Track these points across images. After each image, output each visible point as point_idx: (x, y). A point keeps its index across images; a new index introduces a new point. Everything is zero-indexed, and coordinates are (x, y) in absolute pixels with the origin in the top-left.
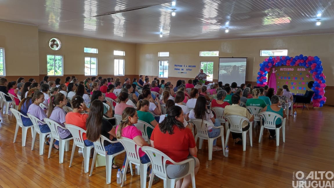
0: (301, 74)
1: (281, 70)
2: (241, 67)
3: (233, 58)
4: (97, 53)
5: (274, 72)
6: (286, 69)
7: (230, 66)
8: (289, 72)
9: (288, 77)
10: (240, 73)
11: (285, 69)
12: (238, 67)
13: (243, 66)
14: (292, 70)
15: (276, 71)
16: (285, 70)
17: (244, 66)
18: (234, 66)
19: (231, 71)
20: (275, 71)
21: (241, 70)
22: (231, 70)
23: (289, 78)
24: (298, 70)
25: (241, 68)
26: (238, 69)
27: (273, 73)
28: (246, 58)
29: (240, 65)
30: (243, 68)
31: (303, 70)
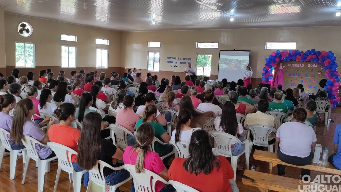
1: (289, 66)
2: (244, 61)
3: (235, 50)
4: (76, 41)
5: (281, 68)
6: (295, 65)
7: (232, 60)
8: (298, 69)
9: (297, 74)
10: (242, 68)
11: (294, 64)
12: (240, 61)
14: (303, 66)
15: (284, 67)
16: (294, 66)
18: (236, 60)
19: (232, 66)
20: (283, 66)
22: (232, 64)
23: (299, 75)
24: (309, 66)
25: (243, 63)
26: (240, 64)
27: (280, 69)
28: (250, 51)
29: (242, 60)
30: (245, 63)
31: (315, 66)
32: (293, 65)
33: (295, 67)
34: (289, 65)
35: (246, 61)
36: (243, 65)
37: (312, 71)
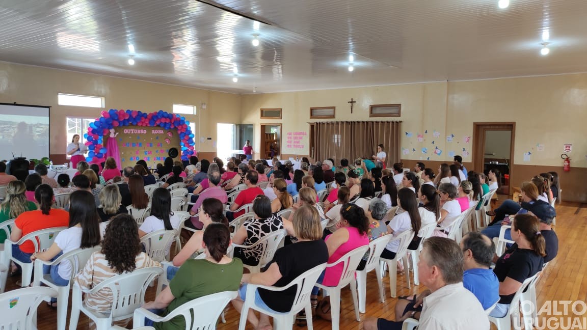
1: (125, 132)
2: (37, 126)
3: (15, 104)
5: (112, 135)
6: (134, 131)
8: (139, 136)
9: (137, 144)
10: (36, 138)
11: (132, 130)
12: (31, 126)
13: (41, 124)
14: (145, 132)
15: (117, 134)
16: (132, 133)
18: (21, 123)
19: (13, 135)
20: (115, 133)
21: (37, 134)
22: (14, 131)
23: (140, 145)
24: (153, 132)
25: (38, 129)
26: (31, 130)
27: (112, 138)
28: (49, 107)
30: (41, 129)
31: (161, 132)
32: (131, 132)
33: (134, 133)
34: (125, 130)
35: (43, 126)
36: (38, 132)
37: (157, 138)
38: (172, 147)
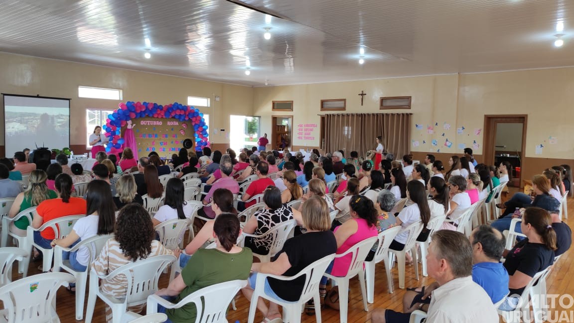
0: (172, 129)
1: (142, 124)
2: (59, 117)
3: (38, 97)
5: (129, 127)
6: (150, 123)
7: (35, 115)
8: (154, 127)
9: (153, 135)
11: (148, 122)
12: (53, 117)
13: (62, 115)
14: (160, 123)
15: (134, 125)
16: (149, 124)
17: (64, 115)
18: (44, 114)
19: (36, 126)
20: (132, 125)
21: (58, 124)
22: (37, 123)
23: (156, 136)
24: (169, 123)
25: (59, 120)
26: (53, 121)
27: (129, 129)
28: (69, 99)
29: (55, 114)
30: (62, 120)
31: (176, 123)
32: (147, 123)
34: (141, 122)
35: (64, 117)
36: (59, 123)
38: (186, 138)
